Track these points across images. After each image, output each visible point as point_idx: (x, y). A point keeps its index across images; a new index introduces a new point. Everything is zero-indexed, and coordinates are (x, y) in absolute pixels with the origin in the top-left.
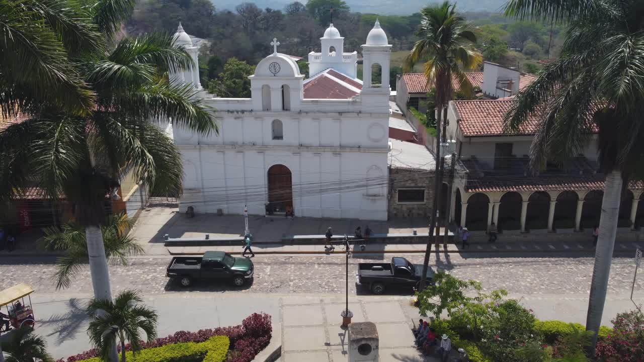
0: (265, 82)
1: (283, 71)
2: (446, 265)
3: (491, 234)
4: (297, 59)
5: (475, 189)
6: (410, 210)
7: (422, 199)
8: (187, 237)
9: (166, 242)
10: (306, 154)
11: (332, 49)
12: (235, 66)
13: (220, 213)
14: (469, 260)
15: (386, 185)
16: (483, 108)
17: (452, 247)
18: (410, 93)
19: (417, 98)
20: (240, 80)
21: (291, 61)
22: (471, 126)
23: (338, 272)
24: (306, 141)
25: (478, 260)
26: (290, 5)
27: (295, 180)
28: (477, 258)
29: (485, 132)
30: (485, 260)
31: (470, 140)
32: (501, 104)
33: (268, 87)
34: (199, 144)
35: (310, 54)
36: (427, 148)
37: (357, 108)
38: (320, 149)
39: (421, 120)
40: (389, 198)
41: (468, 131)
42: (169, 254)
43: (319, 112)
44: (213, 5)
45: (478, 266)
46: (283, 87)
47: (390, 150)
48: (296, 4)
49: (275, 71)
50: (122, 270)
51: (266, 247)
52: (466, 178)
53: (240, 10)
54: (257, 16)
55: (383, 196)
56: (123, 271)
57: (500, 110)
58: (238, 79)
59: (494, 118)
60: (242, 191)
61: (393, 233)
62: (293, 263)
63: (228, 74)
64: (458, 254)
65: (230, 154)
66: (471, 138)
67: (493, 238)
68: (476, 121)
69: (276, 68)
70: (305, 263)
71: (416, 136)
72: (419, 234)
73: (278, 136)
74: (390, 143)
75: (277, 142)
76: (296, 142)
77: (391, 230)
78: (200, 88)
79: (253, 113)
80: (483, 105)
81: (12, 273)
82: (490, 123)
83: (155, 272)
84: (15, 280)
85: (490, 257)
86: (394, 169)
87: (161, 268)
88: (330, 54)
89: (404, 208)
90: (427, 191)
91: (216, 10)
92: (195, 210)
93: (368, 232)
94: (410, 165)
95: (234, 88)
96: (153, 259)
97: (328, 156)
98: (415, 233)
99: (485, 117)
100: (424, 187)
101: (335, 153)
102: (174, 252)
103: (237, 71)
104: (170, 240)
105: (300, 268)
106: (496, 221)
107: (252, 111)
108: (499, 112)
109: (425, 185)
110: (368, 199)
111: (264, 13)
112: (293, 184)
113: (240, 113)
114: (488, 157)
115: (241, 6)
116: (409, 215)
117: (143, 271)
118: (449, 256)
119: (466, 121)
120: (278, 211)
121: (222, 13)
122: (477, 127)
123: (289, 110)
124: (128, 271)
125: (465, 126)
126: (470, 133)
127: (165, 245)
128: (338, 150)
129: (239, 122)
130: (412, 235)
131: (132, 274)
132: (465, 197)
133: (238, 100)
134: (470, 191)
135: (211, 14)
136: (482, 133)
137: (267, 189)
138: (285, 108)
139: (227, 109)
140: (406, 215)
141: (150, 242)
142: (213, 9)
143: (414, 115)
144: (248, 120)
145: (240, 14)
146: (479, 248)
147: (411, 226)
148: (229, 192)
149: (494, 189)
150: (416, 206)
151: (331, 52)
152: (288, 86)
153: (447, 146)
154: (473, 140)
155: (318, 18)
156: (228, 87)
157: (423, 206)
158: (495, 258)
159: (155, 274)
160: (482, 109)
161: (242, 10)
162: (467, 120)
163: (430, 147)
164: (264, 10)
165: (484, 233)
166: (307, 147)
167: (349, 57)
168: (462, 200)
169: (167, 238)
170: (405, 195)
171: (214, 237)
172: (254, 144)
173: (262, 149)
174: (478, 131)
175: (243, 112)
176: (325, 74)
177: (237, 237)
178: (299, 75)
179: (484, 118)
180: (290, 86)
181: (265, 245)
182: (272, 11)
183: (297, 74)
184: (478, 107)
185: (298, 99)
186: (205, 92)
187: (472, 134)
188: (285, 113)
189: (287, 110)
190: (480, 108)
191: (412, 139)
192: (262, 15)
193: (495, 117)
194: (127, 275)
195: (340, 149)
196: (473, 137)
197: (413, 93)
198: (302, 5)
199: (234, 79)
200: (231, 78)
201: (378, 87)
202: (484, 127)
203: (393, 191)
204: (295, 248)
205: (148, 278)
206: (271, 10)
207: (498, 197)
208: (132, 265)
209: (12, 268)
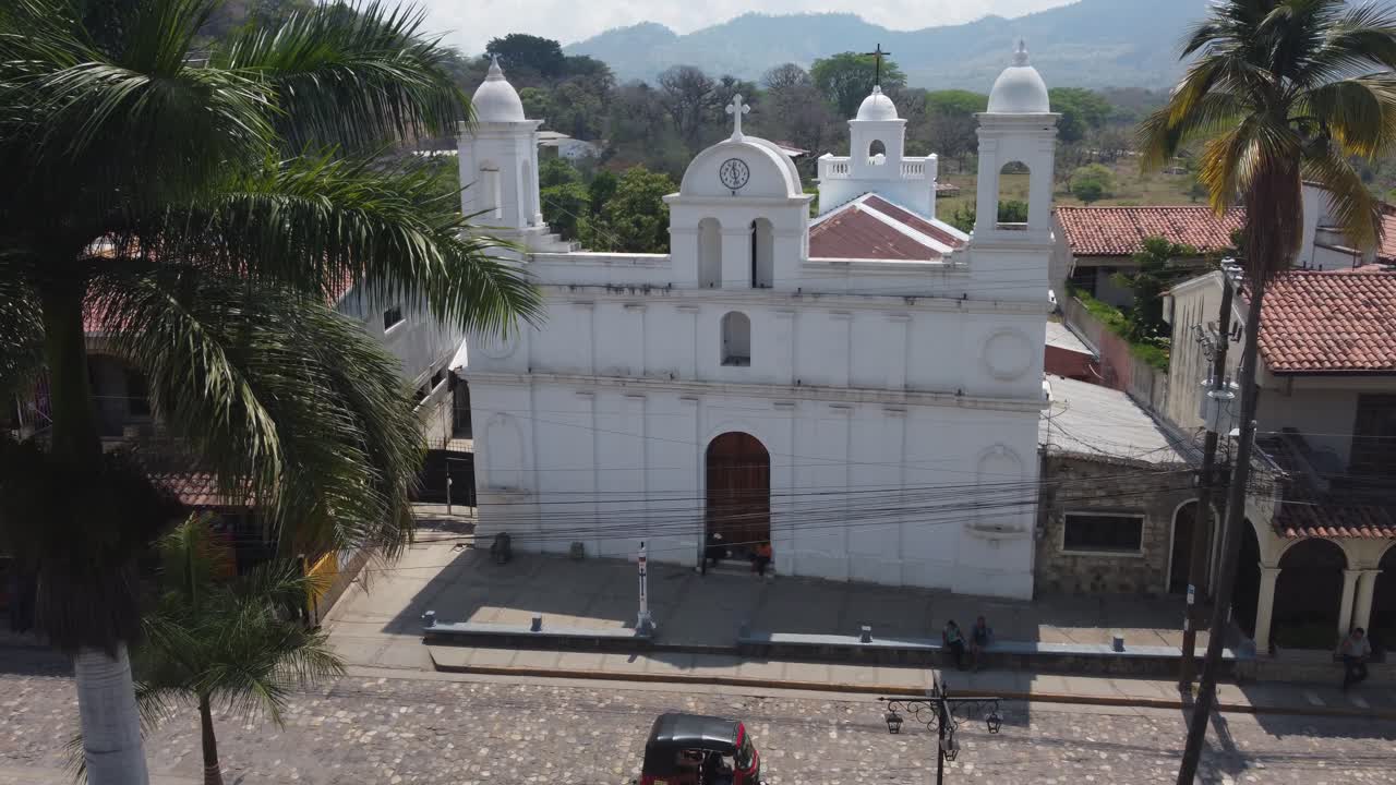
0: (710, 212)
1: (756, 184)
2: (1219, 755)
3: (1349, 660)
4: (795, 154)
5: (1306, 529)
6: (1098, 573)
7: (1134, 544)
8: (487, 619)
9: (428, 632)
10: (813, 411)
11: (876, 148)
12: (642, 184)
13: (578, 555)
14: (1289, 742)
15: (1032, 507)
16: (1318, 293)
17: (1228, 694)
18: (1075, 255)
19: (1094, 270)
20: (650, 217)
21: (780, 157)
22: (1290, 343)
23: (896, 756)
24: (810, 370)
25: (1316, 743)
26: (776, 72)
27: (778, 478)
28: (1311, 735)
29: (1336, 360)
30: (1340, 745)
31: (1291, 381)
32: (1368, 283)
33: (715, 223)
34: (530, 370)
35: (822, 157)
36: (1131, 397)
37: (955, 284)
38: (847, 395)
39: (1113, 323)
40: (1040, 536)
41: (1283, 359)
42: (432, 666)
43: (850, 293)
44: (610, 71)
45: (1321, 764)
46: (754, 224)
47: (1047, 405)
48: (789, 68)
49: (736, 182)
50: (301, 708)
51: (693, 666)
52: (1277, 496)
53: (668, 82)
54: (702, 94)
55: (1022, 530)
56: (300, 714)
57: (1370, 299)
58: (647, 214)
59: (1356, 323)
60: (635, 506)
61: (1054, 640)
62: (767, 719)
63: (622, 203)
64: (1249, 717)
65: (611, 399)
66: (1295, 378)
67: (1356, 671)
68: (1302, 329)
69: (736, 173)
70: (800, 721)
71: (1096, 365)
72: (1130, 649)
73: (736, 357)
74: (1045, 385)
75: (734, 371)
76: (784, 375)
77: (1045, 631)
78: (541, 225)
79: (673, 293)
80: (1315, 283)
81: (19, 700)
82: (1346, 336)
83: (384, 723)
84: (19, 722)
85: (1354, 733)
86: (1057, 458)
87: (403, 710)
88: (872, 159)
89: (1081, 568)
90: (1151, 524)
91: (616, 82)
92: (514, 545)
93: (981, 635)
94: (1099, 446)
95: (636, 237)
96: (388, 680)
97: (870, 416)
98: (1118, 644)
99: (1329, 319)
100: (1141, 512)
101: (889, 406)
102: (443, 664)
103: (647, 196)
104: (438, 626)
105: (787, 736)
106: (1364, 621)
107: (669, 287)
108: (1367, 305)
109: (1142, 505)
110: (981, 537)
111: (718, 88)
112: (772, 492)
113: (637, 292)
114: (1335, 432)
115: (670, 72)
116: (1093, 587)
117: (354, 715)
118: (1224, 721)
119: (1273, 330)
120: (733, 558)
121: (629, 89)
122: (1309, 348)
123: (771, 287)
124: (316, 713)
125: (1273, 344)
126: (1290, 363)
127: (427, 641)
128: (902, 399)
129: (636, 313)
130: (1109, 650)
131: (324, 723)
132: (1271, 550)
133: (635, 259)
134: (1291, 532)
135: (606, 88)
136: (1328, 364)
137: (703, 504)
138: (758, 283)
139: (604, 280)
140: (1086, 587)
141: (386, 630)
142: (612, 81)
143: (1090, 312)
144: (660, 312)
145: (665, 90)
146: (1315, 700)
147: (1104, 621)
148: (603, 507)
149: (1366, 531)
150: (1113, 563)
151: (872, 154)
152: (767, 223)
153: (1229, 401)
154: (1298, 383)
155: (835, 98)
156: (624, 233)
157: (1136, 565)
158: (1371, 740)
159: (383, 728)
160: (1316, 296)
161: (671, 82)
162: (1276, 327)
163: (1143, 397)
164: (718, 82)
165: (1326, 656)
166: (814, 388)
167: (919, 167)
168: (1263, 558)
169: (430, 620)
170: (1084, 532)
171: (554, 624)
172: (672, 377)
173: (695, 389)
174: (1312, 358)
175: (647, 289)
176: (860, 205)
177: (615, 629)
178: (797, 193)
179: (1326, 322)
180: (775, 225)
181: (689, 656)
182: (736, 83)
183: (794, 191)
184: (1301, 289)
185: (792, 258)
186: (552, 236)
187: (1297, 366)
188: (758, 292)
189: (762, 286)
190: (1308, 292)
191: (1085, 373)
192: (714, 91)
193: (1359, 319)
194: (311, 728)
195: (906, 397)
196: (1299, 374)
197: (1085, 255)
198: (801, 71)
199: (638, 215)
200: (632, 213)
201: (1016, 228)
202: (1329, 348)
203: (1051, 519)
204: (773, 670)
205: (362, 740)
206: (733, 81)
207: (1375, 555)
208: (328, 697)
209: (25, 683)
